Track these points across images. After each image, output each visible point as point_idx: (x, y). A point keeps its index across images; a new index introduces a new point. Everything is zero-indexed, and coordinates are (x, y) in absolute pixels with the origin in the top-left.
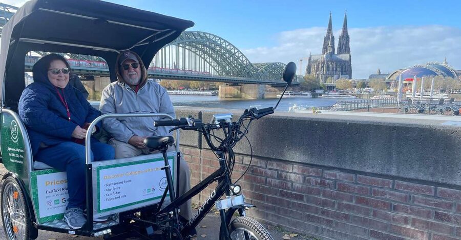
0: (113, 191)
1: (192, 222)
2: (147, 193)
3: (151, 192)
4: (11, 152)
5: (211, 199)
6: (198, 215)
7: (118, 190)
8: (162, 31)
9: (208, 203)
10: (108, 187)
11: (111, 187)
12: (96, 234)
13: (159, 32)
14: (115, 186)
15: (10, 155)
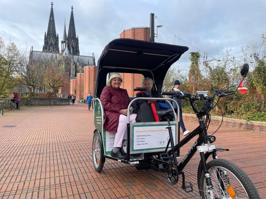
0: (140, 140)
1: (183, 161)
2: (160, 144)
3: (162, 144)
4: (98, 119)
5: (194, 146)
6: (187, 157)
7: (143, 140)
8: (172, 56)
9: (193, 149)
10: (138, 137)
11: (140, 137)
12: (131, 163)
13: (170, 57)
14: (142, 137)
15: (97, 120)
